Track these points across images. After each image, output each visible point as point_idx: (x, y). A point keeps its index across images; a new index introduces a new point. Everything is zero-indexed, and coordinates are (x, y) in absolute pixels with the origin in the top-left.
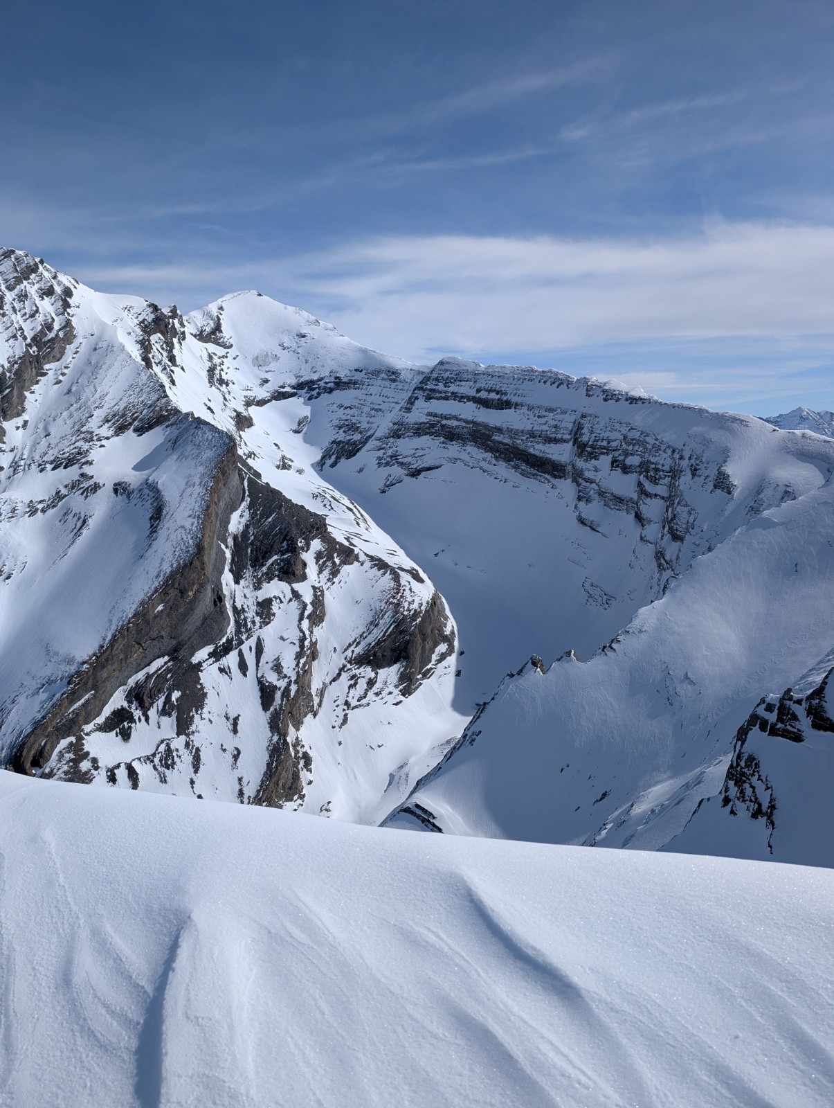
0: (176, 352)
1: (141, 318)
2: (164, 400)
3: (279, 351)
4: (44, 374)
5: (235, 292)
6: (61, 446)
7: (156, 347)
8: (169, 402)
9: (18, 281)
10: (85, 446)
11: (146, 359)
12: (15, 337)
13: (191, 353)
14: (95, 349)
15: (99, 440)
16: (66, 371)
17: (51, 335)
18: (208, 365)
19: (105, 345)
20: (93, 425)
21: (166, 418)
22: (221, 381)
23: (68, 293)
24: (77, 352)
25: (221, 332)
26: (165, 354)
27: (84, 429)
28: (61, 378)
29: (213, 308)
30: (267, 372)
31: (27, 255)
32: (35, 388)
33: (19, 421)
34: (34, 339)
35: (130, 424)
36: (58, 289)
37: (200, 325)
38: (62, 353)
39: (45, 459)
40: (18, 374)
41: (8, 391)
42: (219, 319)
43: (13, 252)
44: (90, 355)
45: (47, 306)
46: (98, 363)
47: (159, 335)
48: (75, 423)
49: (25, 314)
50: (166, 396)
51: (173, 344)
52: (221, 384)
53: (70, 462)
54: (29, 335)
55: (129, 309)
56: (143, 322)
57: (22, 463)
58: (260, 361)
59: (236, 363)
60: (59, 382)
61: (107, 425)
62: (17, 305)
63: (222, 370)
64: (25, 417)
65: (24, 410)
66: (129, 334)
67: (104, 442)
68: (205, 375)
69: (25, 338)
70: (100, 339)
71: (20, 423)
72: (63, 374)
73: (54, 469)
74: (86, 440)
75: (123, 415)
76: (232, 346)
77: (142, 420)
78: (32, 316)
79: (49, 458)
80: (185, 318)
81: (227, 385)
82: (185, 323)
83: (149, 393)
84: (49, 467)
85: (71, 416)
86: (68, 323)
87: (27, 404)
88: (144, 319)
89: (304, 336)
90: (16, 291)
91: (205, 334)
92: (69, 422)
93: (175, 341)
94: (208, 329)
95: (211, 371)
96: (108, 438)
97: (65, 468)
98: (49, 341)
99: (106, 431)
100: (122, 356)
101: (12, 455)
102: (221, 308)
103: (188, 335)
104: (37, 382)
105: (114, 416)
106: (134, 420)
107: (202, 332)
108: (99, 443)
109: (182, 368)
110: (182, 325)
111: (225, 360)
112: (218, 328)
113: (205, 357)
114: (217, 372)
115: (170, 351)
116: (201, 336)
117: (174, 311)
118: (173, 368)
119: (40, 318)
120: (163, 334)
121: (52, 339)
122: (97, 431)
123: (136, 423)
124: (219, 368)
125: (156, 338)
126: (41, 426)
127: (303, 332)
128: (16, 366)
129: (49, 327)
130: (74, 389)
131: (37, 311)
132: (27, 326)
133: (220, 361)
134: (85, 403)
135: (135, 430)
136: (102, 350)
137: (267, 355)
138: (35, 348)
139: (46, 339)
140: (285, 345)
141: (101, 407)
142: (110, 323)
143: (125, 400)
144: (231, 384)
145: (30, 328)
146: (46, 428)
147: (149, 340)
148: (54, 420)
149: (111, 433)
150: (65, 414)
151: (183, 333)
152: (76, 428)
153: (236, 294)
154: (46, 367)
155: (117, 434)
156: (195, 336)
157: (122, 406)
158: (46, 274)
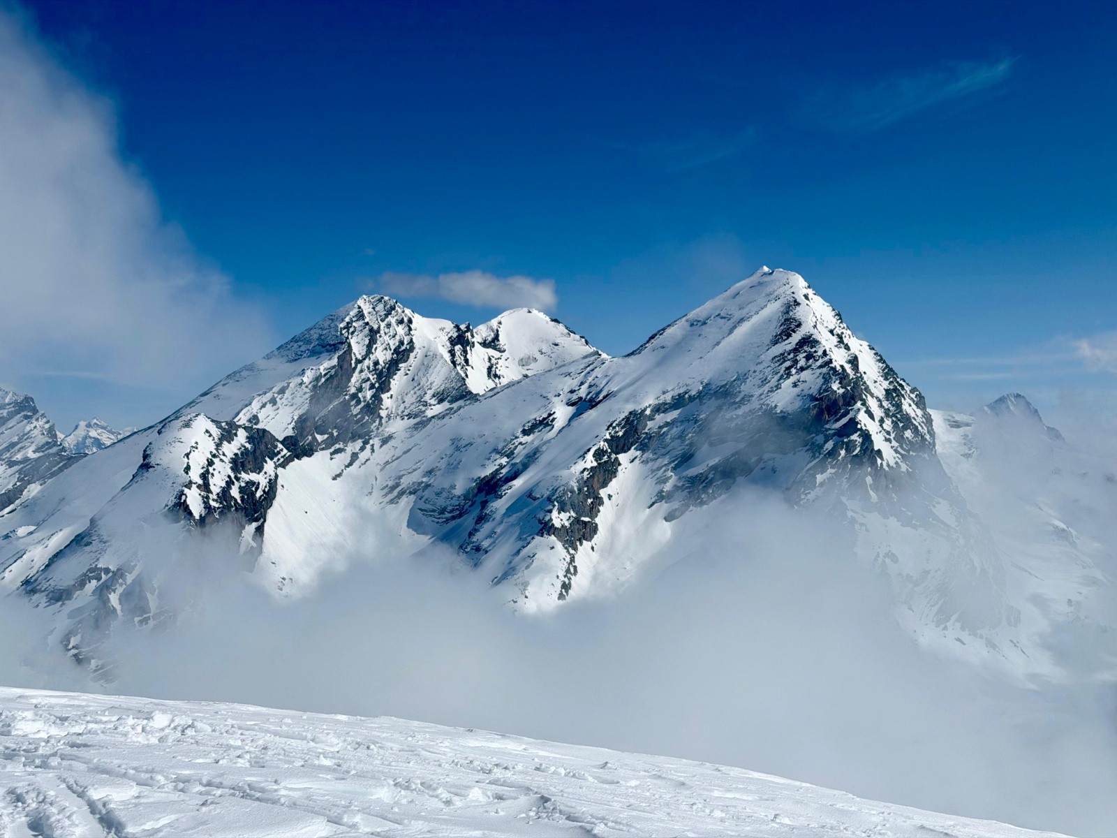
0: (468, 356)
1: (449, 335)
2: (464, 387)
3: (538, 355)
4: (399, 370)
5: (511, 309)
6: (411, 408)
7: (458, 353)
8: (467, 387)
9: (387, 316)
10: (424, 409)
11: (454, 362)
12: (386, 349)
13: (478, 356)
14: (426, 356)
15: (430, 406)
16: (410, 368)
17: (403, 348)
18: (488, 364)
19: (431, 354)
20: (427, 398)
21: (465, 396)
22: (496, 376)
23: (410, 321)
24: (416, 357)
25: (498, 340)
26: (463, 358)
27: (422, 400)
28: (408, 372)
29: (494, 323)
30: (527, 370)
31: (390, 300)
32: (394, 377)
34: (395, 350)
35: (446, 398)
36: (406, 319)
37: (484, 336)
38: (408, 358)
39: (404, 414)
40: (388, 369)
41: (384, 378)
42: (497, 331)
43: (382, 298)
44: (423, 359)
45: (400, 330)
46: (428, 364)
47: (459, 346)
48: (418, 397)
49: (390, 336)
50: (465, 384)
51: (467, 351)
52: (495, 378)
53: (416, 416)
54: (393, 348)
55: (442, 329)
56: (450, 338)
57: (392, 415)
58: (523, 362)
59: (507, 363)
60: (407, 374)
61: (434, 398)
62: (387, 331)
63: (497, 368)
64: (391, 392)
65: (390, 389)
66: (443, 346)
67: (432, 407)
68: (485, 371)
69: (391, 350)
70: (428, 350)
71: (389, 396)
72: (409, 370)
73: (408, 419)
74: (424, 406)
75: (442, 394)
76: (504, 351)
77: (451, 397)
78: (394, 337)
79: (406, 413)
80: (474, 331)
81: (499, 378)
82: (475, 335)
83: (456, 382)
84: (406, 418)
85: (415, 393)
86: (411, 341)
87: (391, 386)
88: (452, 336)
89: (557, 345)
90: (385, 322)
91: (487, 342)
92: (415, 396)
93: (468, 348)
94: (490, 339)
95: (490, 369)
96: (434, 405)
97: (414, 418)
98: (402, 351)
99: (433, 401)
100: (442, 361)
101: (386, 411)
102: (500, 323)
103: (476, 344)
104: (396, 374)
105: (438, 394)
106: (448, 396)
107: (485, 340)
108: (430, 408)
109: (472, 367)
110: (473, 336)
111: (499, 361)
112: (496, 338)
113: (487, 359)
114: (493, 369)
115: (465, 357)
116: (485, 344)
117: (468, 328)
118: (467, 367)
119: (398, 338)
120: (462, 346)
121: (404, 350)
122: (429, 401)
123: (449, 398)
124: (494, 367)
125: (458, 347)
126: (400, 397)
127: (557, 341)
128: (387, 365)
129: (402, 343)
130: (416, 378)
131: (396, 334)
132: (391, 343)
133: (496, 361)
134: (423, 386)
135: (448, 402)
136: (430, 358)
137: (529, 358)
138: (395, 355)
139: (400, 350)
140: (543, 351)
141: (431, 389)
142: (433, 339)
143: (443, 385)
144: (502, 378)
145: (393, 344)
146: (402, 399)
147: (454, 350)
148: (406, 395)
149: (436, 402)
150: (412, 392)
151: (473, 343)
152: (418, 399)
153: (512, 311)
154: (400, 365)
155: (439, 403)
156: (480, 344)
157: (442, 388)
158: (399, 310)
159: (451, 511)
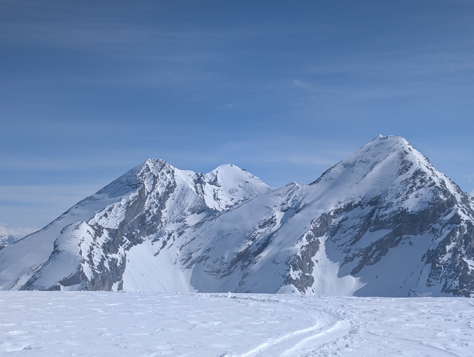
0: (204, 189)
1: (193, 179)
2: (205, 205)
3: (238, 188)
4: (169, 197)
5: (222, 164)
6: (177, 217)
7: (198, 188)
8: (206, 205)
9: (161, 169)
10: (184, 217)
11: (197, 192)
12: (162, 186)
13: (208, 189)
14: (183, 190)
15: (187, 215)
16: (175, 196)
17: (171, 186)
18: (213, 193)
19: (186, 188)
20: (186, 211)
21: (206, 210)
22: (218, 199)
23: (173, 172)
24: (178, 190)
25: (217, 181)
26: (201, 190)
27: (183, 212)
28: (174, 198)
29: (214, 172)
30: (233, 196)
31: (162, 161)
32: (167, 201)
33: (165, 210)
34: (167, 187)
35: (196, 211)
36: (171, 171)
37: (210, 179)
38: (174, 191)
39: (174, 220)
40: (164, 197)
41: (162, 202)
42: (216, 176)
43: (158, 160)
44: (181, 191)
45: (169, 176)
46: (184, 194)
47: (199, 184)
48: (180, 211)
49: (164, 179)
50: (205, 204)
51: (202, 186)
52: (217, 200)
53: (180, 221)
54: (165, 186)
55: (190, 175)
56: (194, 180)
57: (168, 221)
58: (231, 192)
59: (222, 193)
60: (173, 199)
61: (189, 211)
62: (162, 177)
63: (218, 195)
64: (166, 209)
65: (165, 207)
66: (191, 184)
67: (189, 216)
68: (212, 197)
69: (164, 187)
70: (184, 186)
71: (165, 211)
72: (174, 197)
73: (176, 223)
74: (184, 216)
75: (194, 209)
76: (221, 186)
77: (198, 210)
78: (166, 180)
79: (175, 220)
80: (205, 176)
81: (220, 200)
82: (205, 178)
83: (200, 203)
84: (175, 222)
85: (179, 209)
86: (175, 182)
87: (166, 206)
88: (195, 179)
89: (248, 182)
90: (161, 172)
91: (212, 182)
92: (179, 211)
93: (203, 185)
94: (213, 180)
95: (214, 195)
96: (190, 215)
97: (179, 222)
98: (170, 187)
99: (189, 213)
100: (192, 192)
101: (164, 219)
102: (217, 172)
103: (206, 183)
104: (168, 199)
105: (191, 209)
106: (196, 210)
107: (211, 181)
108: (187, 216)
109: (206, 195)
110: (204, 179)
111: (218, 191)
112: (216, 179)
113: (212, 191)
114: (216, 196)
115: (202, 189)
116: (210, 183)
117: (201, 174)
118: (203, 195)
119: (167, 180)
120: (200, 184)
121: (171, 187)
122: (187, 213)
123: (197, 211)
124: (217, 194)
125: (198, 185)
126: (171, 211)
127: (248, 181)
128: (163, 195)
129: (170, 183)
130: (179, 201)
131: (167, 178)
132: (165, 183)
133: (217, 192)
134: (183, 205)
135: (197, 213)
136: (185, 191)
137: (234, 189)
138: (167, 190)
139: (169, 187)
140: (241, 186)
141: (187, 207)
142: (186, 181)
143: (194, 205)
144: (221, 200)
145: (166, 183)
146: (172, 212)
147: (196, 186)
148: (174, 210)
149: (190, 214)
150: (177, 208)
151: (205, 182)
152: (181, 212)
153: (222, 166)
154: (170, 195)
155: (192, 214)
156: (208, 183)
157: (193, 206)
158: (167, 166)
159: (224, 272)
